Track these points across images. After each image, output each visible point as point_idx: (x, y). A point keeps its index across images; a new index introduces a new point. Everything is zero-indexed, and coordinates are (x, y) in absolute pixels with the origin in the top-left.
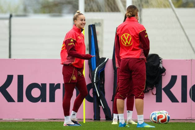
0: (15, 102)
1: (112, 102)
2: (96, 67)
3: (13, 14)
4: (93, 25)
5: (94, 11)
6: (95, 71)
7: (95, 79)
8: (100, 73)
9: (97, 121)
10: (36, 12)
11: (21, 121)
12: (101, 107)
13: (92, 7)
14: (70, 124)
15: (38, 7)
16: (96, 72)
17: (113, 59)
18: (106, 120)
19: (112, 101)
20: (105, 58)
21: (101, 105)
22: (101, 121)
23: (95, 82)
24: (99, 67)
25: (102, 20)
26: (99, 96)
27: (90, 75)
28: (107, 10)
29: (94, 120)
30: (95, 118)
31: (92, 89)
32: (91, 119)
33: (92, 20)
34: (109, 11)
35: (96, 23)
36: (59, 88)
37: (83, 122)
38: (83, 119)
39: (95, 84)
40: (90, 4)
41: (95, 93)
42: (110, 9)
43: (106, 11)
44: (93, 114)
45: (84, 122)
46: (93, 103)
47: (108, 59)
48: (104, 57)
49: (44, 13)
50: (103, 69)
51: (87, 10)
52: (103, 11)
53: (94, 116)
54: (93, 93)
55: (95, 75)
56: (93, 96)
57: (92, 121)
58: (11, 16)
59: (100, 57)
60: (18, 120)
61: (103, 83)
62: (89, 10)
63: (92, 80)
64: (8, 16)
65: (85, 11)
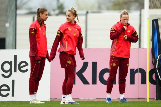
0: (89, 84)
2: (158, 55)
3: (89, 11)
4: (156, 19)
5: (157, 8)
6: (157, 58)
7: (157, 65)
9: (159, 100)
10: (108, 9)
11: (95, 100)
15: (110, 4)
16: (158, 60)
23: (157, 67)
26: (160, 79)
27: (153, 62)
29: (156, 99)
31: (155, 73)
32: (154, 99)
33: (156, 15)
35: (159, 18)
37: (147, 101)
38: (147, 99)
39: (157, 69)
40: (154, 3)
41: (157, 77)
44: (156, 95)
45: (148, 101)
46: (155, 85)
49: (115, 9)
51: (151, 7)
53: (156, 96)
54: (155, 77)
55: (157, 62)
56: (156, 79)
57: (155, 100)
58: (87, 13)
60: (92, 99)
62: (153, 7)
63: (155, 67)
64: (85, 12)
65: (150, 8)
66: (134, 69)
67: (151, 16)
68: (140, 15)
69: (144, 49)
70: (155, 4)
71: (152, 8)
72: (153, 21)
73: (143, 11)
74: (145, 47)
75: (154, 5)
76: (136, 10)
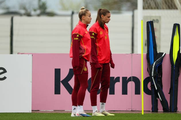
1: (169, 95)
2: (154, 62)
3: (75, 11)
4: (151, 21)
5: (152, 8)
6: (153, 65)
7: (153, 73)
8: (158, 67)
9: (155, 113)
12: (158, 99)
13: (150, 5)
14: (82, 113)
16: (153, 67)
17: (170, 54)
18: (163, 112)
19: (169, 93)
20: (163, 53)
21: (159, 98)
22: (158, 113)
23: (153, 75)
24: (157, 61)
25: (160, 17)
26: (156, 89)
27: (148, 69)
28: (164, 7)
29: (152, 112)
30: (153, 110)
31: (150, 82)
32: (149, 111)
33: (151, 17)
34: (167, 9)
35: (154, 20)
36: (119, 81)
37: (141, 114)
38: (142, 111)
39: (153, 77)
40: (148, 2)
41: (153, 86)
42: (167, 6)
43: (163, 9)
44: (151, 106)
45: (143, 113)
46: (151, 96)
47: (165, 54)
48: (161, 52)
50: (160, 64)
52: (160, 9)
53: (152, 108)
54: (151, 86)
55: (153, 69)
56: (151, 89)
57: (151, 113)
58: (73, 13)
59: (158, 52)
61: (160, 77)
62: (147, 7)
63: (150, 74)
64: (70, 13)
65: (144, 8)
66: (127, 77)
67: (145, 18)
68: (133, 16)
69: (137, 54)
70: (150, 3)
71: (146, 9)
72: (148, 23)
73: (136, 12)
74: (139, 53)
75: (149, 5)
76: (128, 10)
